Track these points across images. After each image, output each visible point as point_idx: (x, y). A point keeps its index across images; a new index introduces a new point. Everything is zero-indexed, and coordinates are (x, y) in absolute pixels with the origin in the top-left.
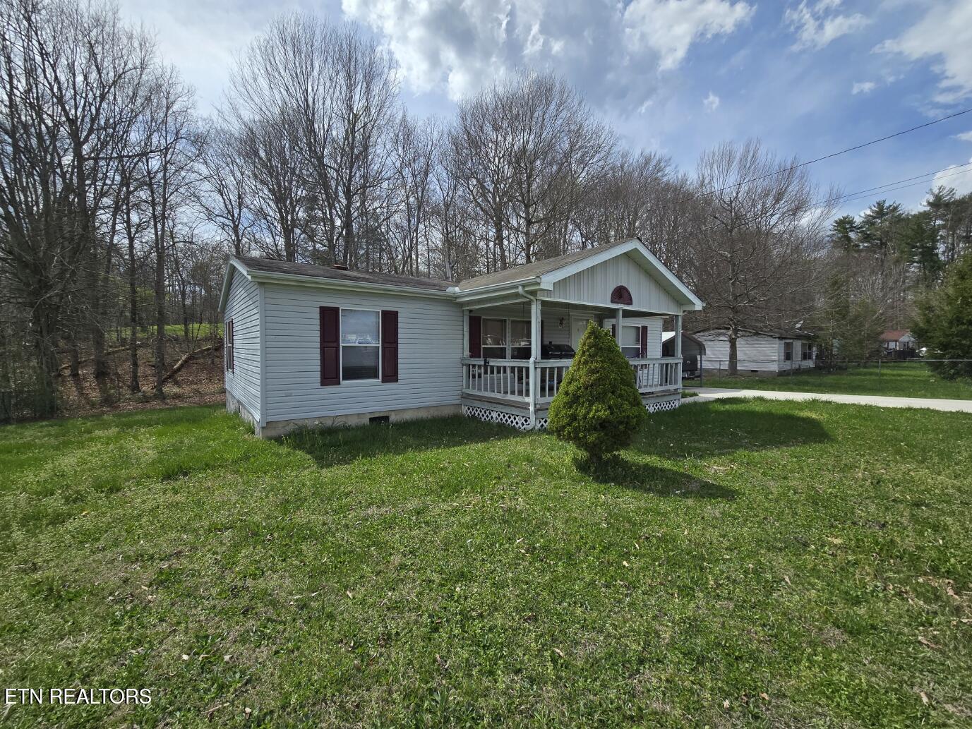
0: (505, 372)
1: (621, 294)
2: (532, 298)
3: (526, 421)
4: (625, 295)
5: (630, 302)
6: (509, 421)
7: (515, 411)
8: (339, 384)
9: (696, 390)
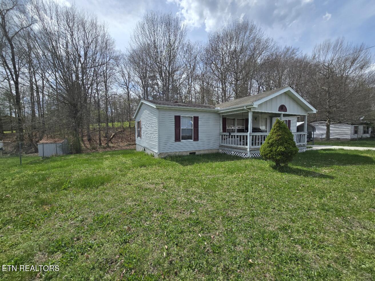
1: (282, 108)
2: (249, 110)
3: (246, 154)
4: (284, 108)
5: (286, 111)
6: (239, 155)
7: (241, 151)
8: (180, 141)
9: (311, 146)
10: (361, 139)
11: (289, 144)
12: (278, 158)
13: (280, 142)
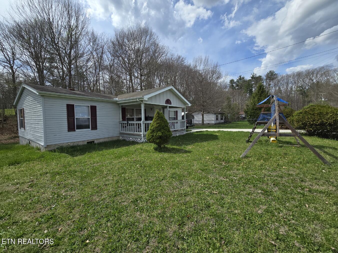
0: (134, 125)
1: (168, 101)
2: (141, 102)
3: (141, 140)
4: (169, 102)
5: (171, 104)
6: (136, 140)
7: (137, 137)
8: (75, 131)
9: (191, 129)
10: (219, 123)
11: (165, 130)
12: (158, 141)
13: (158, 129)
